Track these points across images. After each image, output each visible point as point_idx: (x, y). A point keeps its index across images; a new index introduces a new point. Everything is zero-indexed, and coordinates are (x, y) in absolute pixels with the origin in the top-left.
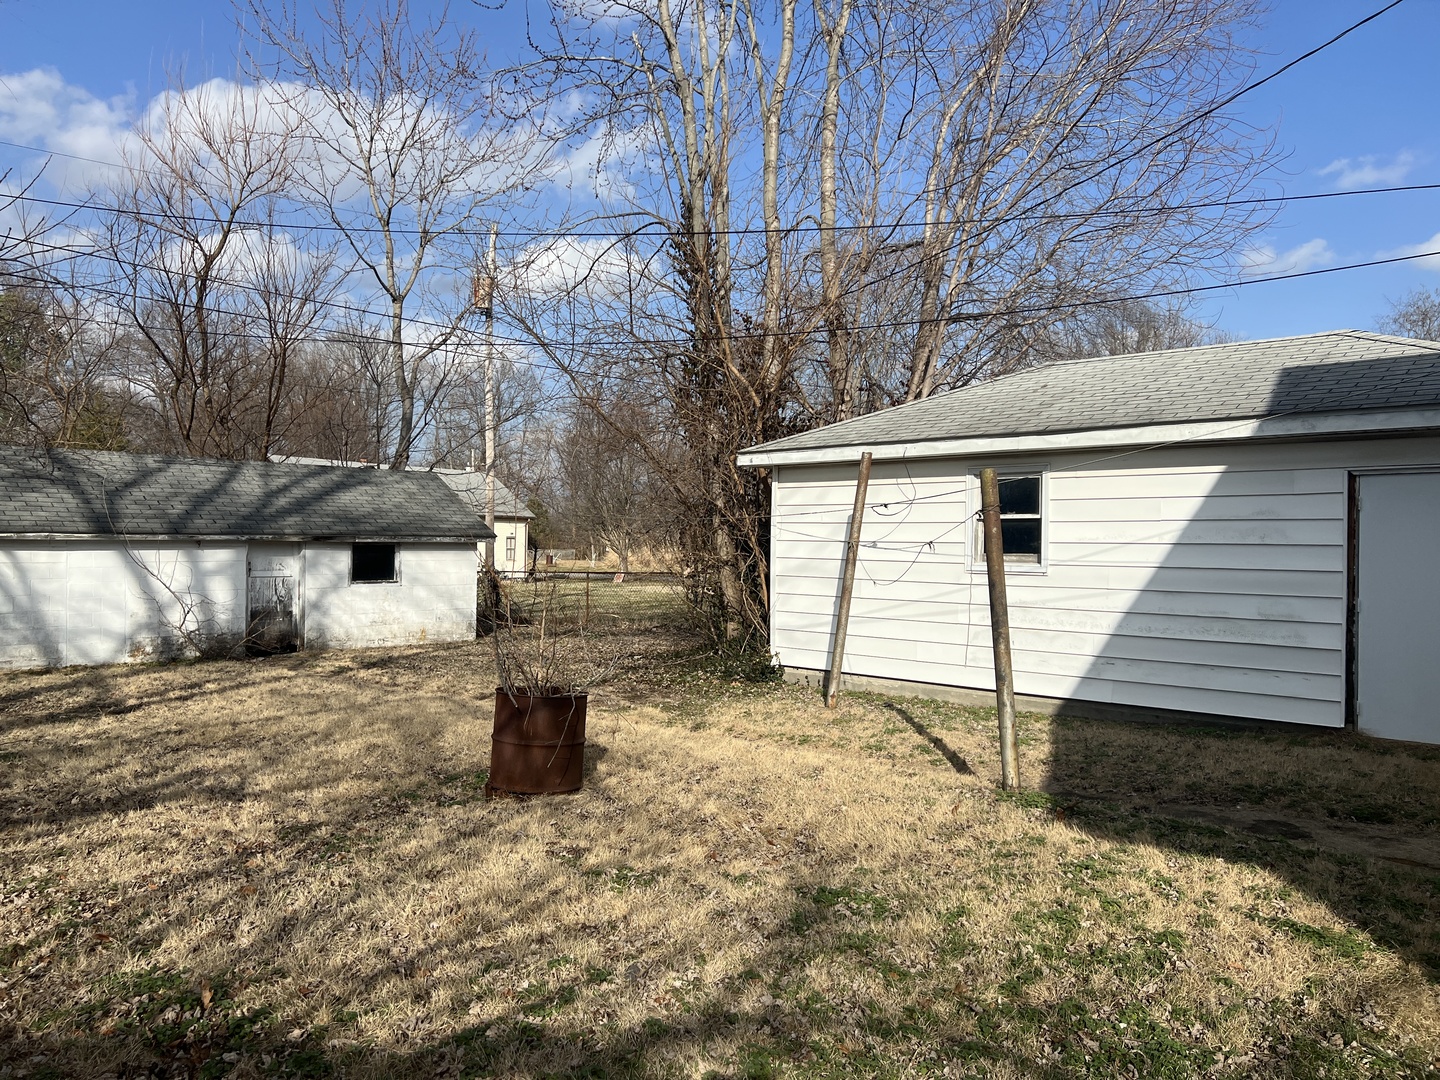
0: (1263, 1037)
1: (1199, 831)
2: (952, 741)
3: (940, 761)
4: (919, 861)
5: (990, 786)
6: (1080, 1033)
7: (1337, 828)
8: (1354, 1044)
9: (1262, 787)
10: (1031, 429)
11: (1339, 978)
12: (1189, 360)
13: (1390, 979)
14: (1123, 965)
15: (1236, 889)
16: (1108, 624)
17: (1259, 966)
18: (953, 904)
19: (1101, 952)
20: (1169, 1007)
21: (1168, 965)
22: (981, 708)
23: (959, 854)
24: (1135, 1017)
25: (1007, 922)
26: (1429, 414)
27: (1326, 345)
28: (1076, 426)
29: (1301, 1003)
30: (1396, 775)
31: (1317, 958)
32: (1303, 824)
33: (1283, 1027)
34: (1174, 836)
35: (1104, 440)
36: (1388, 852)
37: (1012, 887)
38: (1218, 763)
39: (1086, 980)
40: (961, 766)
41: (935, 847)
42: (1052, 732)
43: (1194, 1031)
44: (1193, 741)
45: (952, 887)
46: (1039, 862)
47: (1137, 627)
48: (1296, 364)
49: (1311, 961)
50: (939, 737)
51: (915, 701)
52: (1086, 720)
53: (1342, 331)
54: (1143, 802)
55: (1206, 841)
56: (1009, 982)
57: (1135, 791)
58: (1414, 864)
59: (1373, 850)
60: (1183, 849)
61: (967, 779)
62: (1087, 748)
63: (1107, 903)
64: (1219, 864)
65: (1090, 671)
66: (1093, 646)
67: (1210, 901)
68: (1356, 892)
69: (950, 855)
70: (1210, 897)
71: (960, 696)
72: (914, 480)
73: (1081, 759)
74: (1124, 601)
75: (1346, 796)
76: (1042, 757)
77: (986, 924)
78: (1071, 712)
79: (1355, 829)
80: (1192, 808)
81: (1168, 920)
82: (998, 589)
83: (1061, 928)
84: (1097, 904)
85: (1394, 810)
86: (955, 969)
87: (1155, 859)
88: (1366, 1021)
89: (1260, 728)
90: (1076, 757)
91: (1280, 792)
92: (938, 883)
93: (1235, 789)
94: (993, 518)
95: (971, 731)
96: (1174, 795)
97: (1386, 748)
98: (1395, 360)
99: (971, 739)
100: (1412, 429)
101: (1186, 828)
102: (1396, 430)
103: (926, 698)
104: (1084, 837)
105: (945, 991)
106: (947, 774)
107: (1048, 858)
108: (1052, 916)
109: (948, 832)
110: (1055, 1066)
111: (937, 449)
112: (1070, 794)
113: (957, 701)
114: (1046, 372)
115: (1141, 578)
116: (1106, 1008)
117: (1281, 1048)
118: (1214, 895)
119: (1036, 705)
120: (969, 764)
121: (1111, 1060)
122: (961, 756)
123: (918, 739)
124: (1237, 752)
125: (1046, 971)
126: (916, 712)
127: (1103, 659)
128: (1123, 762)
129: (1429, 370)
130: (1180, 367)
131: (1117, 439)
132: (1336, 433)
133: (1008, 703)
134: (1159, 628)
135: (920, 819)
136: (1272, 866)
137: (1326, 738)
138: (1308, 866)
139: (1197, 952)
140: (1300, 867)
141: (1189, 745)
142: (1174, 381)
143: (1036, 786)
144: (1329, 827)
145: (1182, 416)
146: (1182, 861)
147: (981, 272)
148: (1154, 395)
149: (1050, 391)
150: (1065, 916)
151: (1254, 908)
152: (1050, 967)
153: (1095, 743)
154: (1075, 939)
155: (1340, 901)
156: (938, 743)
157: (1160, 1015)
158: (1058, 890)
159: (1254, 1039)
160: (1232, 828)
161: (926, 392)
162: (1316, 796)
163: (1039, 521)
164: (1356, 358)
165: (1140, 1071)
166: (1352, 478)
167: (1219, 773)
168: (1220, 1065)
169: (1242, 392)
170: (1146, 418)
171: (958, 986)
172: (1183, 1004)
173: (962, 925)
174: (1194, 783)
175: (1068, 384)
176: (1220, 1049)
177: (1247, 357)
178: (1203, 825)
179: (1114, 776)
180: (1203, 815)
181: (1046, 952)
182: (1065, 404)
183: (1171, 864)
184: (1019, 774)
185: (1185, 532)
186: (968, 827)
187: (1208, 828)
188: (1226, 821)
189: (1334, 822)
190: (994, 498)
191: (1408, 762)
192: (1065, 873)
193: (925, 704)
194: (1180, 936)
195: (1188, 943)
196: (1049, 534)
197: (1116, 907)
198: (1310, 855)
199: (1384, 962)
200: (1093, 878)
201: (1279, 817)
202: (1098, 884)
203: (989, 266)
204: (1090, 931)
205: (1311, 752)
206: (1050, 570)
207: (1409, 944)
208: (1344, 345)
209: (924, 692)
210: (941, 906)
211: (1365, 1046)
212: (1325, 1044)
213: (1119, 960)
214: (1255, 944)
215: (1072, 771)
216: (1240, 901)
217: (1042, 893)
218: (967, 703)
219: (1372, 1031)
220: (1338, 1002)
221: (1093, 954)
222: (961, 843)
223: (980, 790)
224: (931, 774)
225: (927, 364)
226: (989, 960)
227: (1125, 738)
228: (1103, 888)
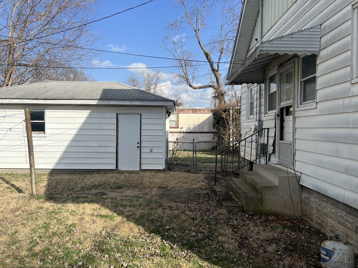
0: (93, 243)
1: (83, 197)
2: (17, 184)
3: (13, 190)
4: (4, 221)
5: (29, 195)
6: (48, 256)
7: (112, 191)
8: (111, 239)
9: (98, 185)
10: (42, 98)
11: (110, 225)
12: (83, 84)
13: (120, 222)
14: (61, 235)
15: (89, 210)
16: (63, 149)
17: (93, 227)
18: (13, 231)
19: (55, 233)
20: (72, 242)
21: (72, 232)
22: (28, 174)
23: (17, 216)
24: (63, 247)
25: (30, 232)
26: (131, 102)
27: (112, 85)
28: (54, 98)
29: (101, 233)
30: (125, 178)
31: (105, 222)
32: (105, 192)
33: (97, 239)
34: (76, 200)
35: (61, 102)
36: (122, 195)
37: (32, 222)
38: (89, 180)
39: (51, 241)
40: (20, 191)
41: (9, 216)
42: (48, 178)
43: (77, 246)
44: (84, 176)
45: (14, 226)
46: (40, 214)
47: (70, 150)
48: (106, 88)
49: (104, 223)
50: (13, 184)
51: (6, 174)
52: (57, 174)
53: (115, 82)
54: (70, 193)
55: (84, 200)
56: (29, 248)
57: (69, 190)
58: (127, 196)
59: (119, 195)
60: (78, 203)
61: (21, 194)
62: (57, 181)
63: (58, 220)
64: (86, 205)
65: (58, 161)
66: (59, 155)
67: (84, 214)
68: (114, 205)
69: (14, 217)
70: (84, 213)
71: (21, 171)
72: (5, 110)
73: (55, 184)
74: (67, 143)
75: (115, 184)
76: (44, 185)
77: (23, 234)
78: (54, 172)
79: (116, 191)
80: (82, 192)
81: (73, 221)
82: (30, 141)
83: (45, 230)
84: (56, 221)
85: (123, 185)
86: (13, 249)
87: (71, 206)
88: (114, 233)
89: (99, 171)
90: (54, 184)
91: (101, 185)
92: (9, 226)
93: (92, 186)
94: (29, 122)
95: (24, 181)
96: (78, 190)
97: (123, 172)
98: (125, 90)
99: (24, 183)
100: (128, 105)
101: (80, 197)
102: (125, 105)
103: (10, 173)
104: (54, 204)
105: (9, 256)
106: (15, 194)
107: (43, 212)
108: (44, 227)
109: (13, 211)
110: (40, 266)
111: (13, 101)
112: (51, 194)
113: (20, 173)
114: (46, 83)
115: (71, 137)
116: (56, 247)
117: (96, 244)
118: (85, 212)
119: (43, 171)
120: (23, 190)
121: (56, 260)
122: (20, 188)
123: (6, 185)
124: (93, 177)
125: (40, 242)
126: (7, 178)
127: (62, 158)
128: (66, 183)
129: (131, 93)
130: (81, 86)
131: (65, 102)
132: (114, 105)
133: (33, 172)
134: (75, 149)
135: (5, 209)
136: (98, 203)
137: (112, 172)
138: (105, 201)
139: (79, 227)
140: (104, 202)
141: (82, 177)
142: (79, 89)
143: (42, 193)
144: (111, 191)
145: (81, 98)
146: (78, 206)
147: (26, 53)
148: (74, 92)
149: (47, 88)
150: (46, 226)
151: (93, 213)
152: (41, 241)
153: (59, 180)
154: (49, 232)
155: (111, 208)
156: (13, 185)
157: (69, 245)
158: (45, 220)
159: (91, 244)
160: (90, 195)
161: (10, 84)
162: (109, 185)
163: (44, 123)
164: (118, 88)
165: (63, 260)
166: (117, 115)
167: (89, 183)
168: (82, 252)
169: (95, 93)
170: (72, 98)
171: (13, 253)
172: (75, 240)
173: (16, 236)
174: (83, 186)
175: (52, 87)
176: (83, 248)
177: (96, 85)
178: (84, 196)
179: (63, 187)
180: (84, 193)
181: (40, 237)
182: (51, 92)
183: (75, 207)
184: (37, 191)
185: (82, 126)
186: (20, 208)
187: (85, 196)
188: (89, 194)
189: (112, 190)
190: (29, 117)
191: (127, 174)
192: (48, 215)
193: (9, 175)
194: (76, 224)
195: (77, 225)
196: (47, 126)
197: (60, 221)
198: (107, 198)
199: (119, 219)
200: (55, 215)
201: (101, 191)
202: (56, 216)
203: (29, 51)
204: (53, 228)
205: (109, 175)
206: (48, 135)
207: (124, 214)
208: (116, 85)
209: (9, 171)
210: (10, 232)
211: (114, 238)
212: (105, 240)
213: (60, 234)
214: (93, 222)
215: (52, 188)
216: (90, 212)
217: (40, 222)
218: (23, 173)
219: (115, 235)
220: (109, 230)
221: (53, 234)
222: (18, 213)
223: (25, 197)
224: (10, 195)
225: (10, 76)
226: (24, 243)
227: (67, 177)
228: (57, 217)
